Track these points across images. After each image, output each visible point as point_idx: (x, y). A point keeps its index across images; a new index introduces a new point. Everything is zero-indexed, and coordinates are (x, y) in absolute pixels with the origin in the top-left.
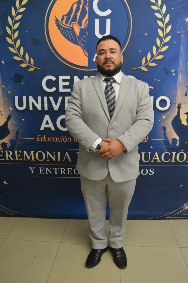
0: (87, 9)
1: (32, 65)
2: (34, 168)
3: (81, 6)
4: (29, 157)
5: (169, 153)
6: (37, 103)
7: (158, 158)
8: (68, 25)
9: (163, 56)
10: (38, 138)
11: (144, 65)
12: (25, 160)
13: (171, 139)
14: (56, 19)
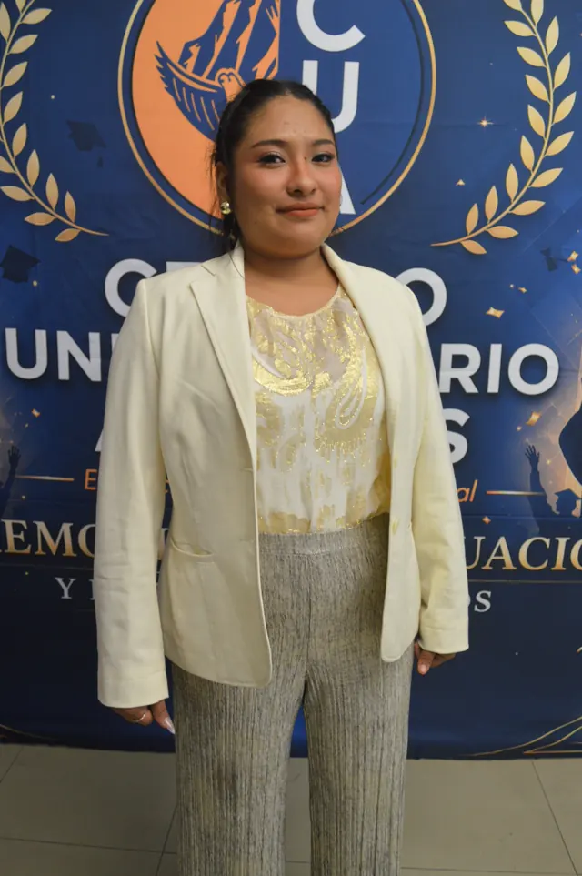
0: (276, 22)
1: (69, 219)
2: (72, 580)
3: (254, 11)
4: (55, 541)
5: (547, 541)
6: (87, 354)
7: (506, 557)
8: (203, 78)
9: (542, 203)
10: (87, 479)
11: (474, 235)
12: (40, 552)
13: (557, 494)
14: (160, 56)
